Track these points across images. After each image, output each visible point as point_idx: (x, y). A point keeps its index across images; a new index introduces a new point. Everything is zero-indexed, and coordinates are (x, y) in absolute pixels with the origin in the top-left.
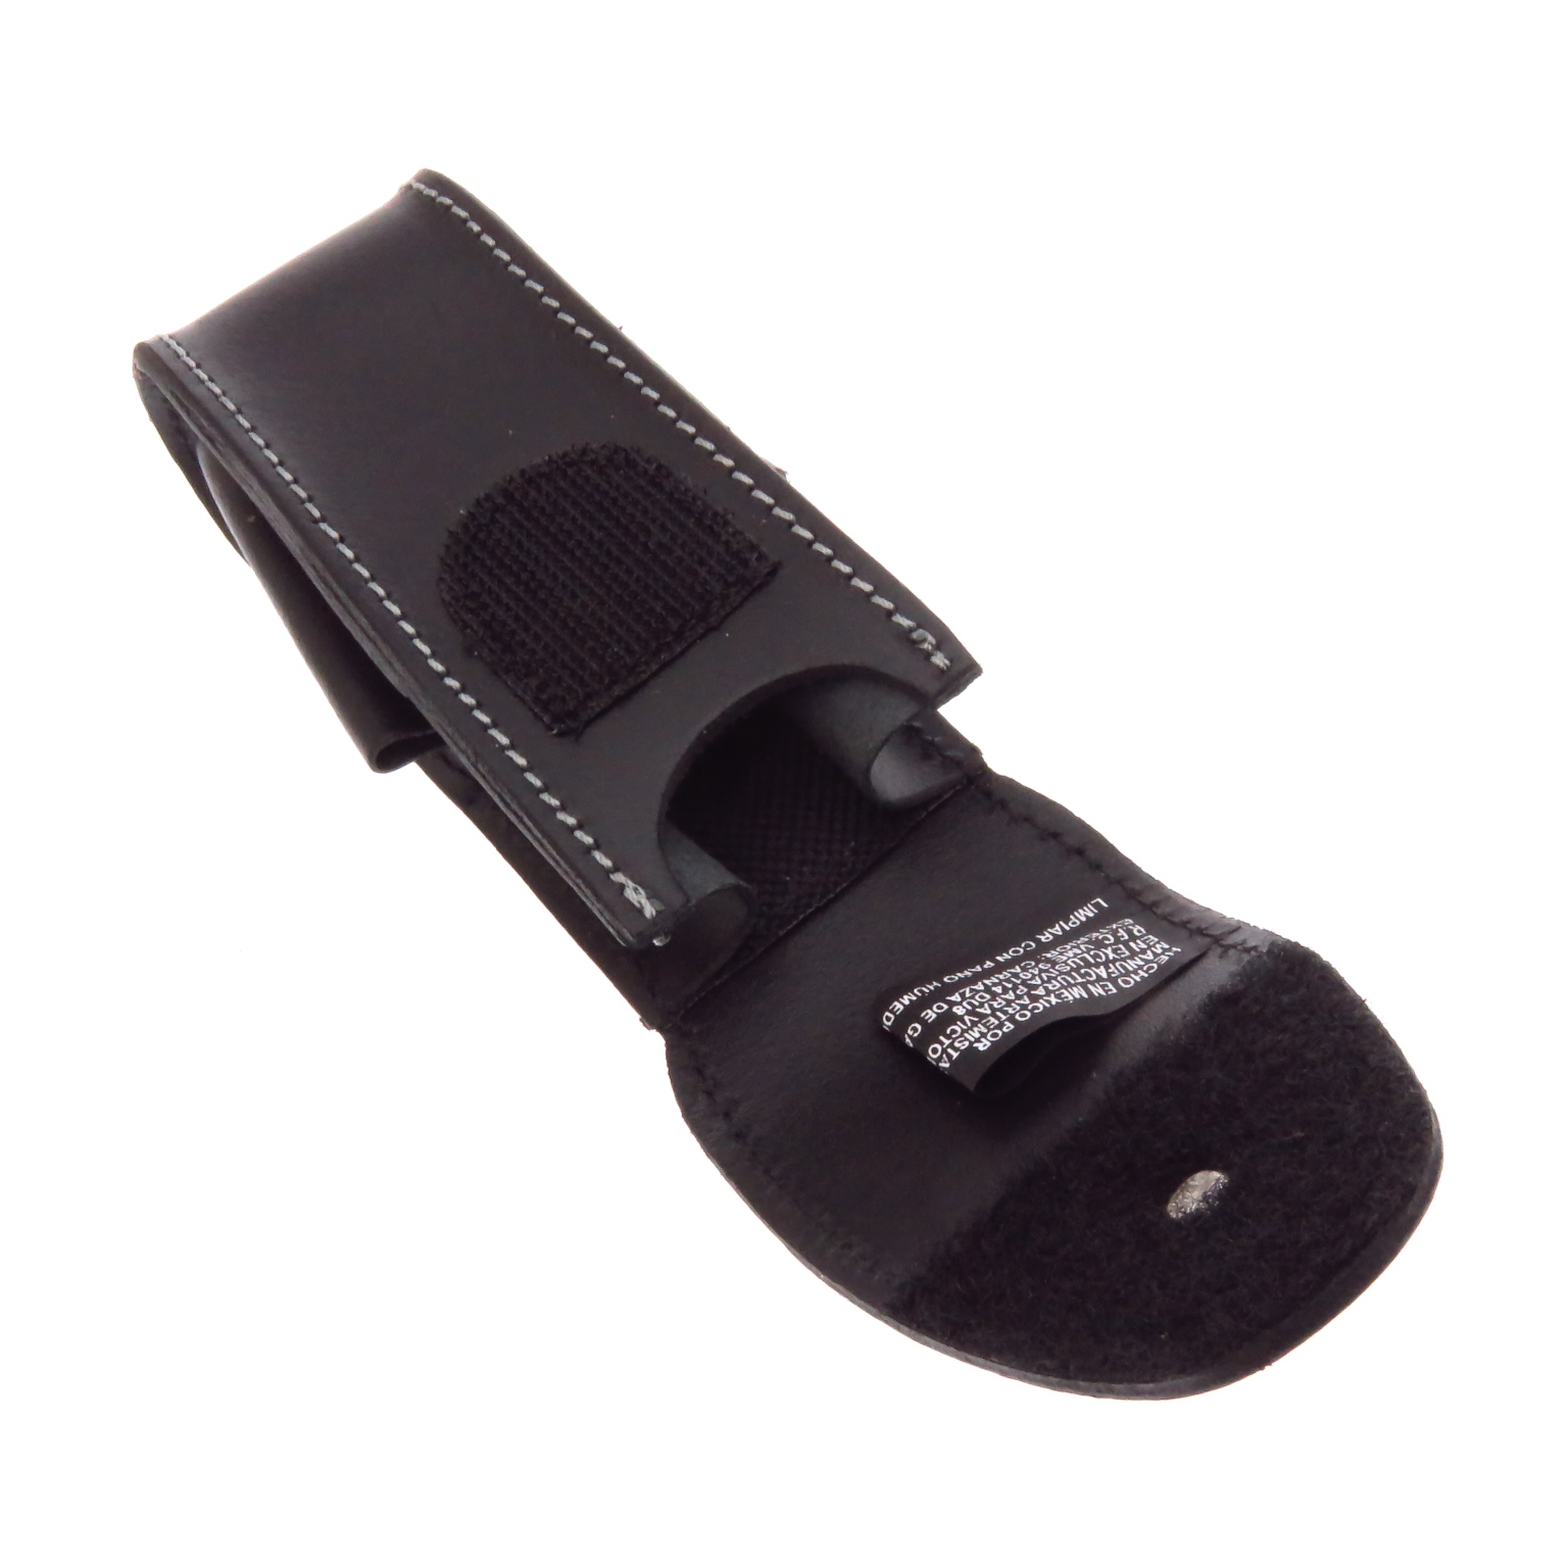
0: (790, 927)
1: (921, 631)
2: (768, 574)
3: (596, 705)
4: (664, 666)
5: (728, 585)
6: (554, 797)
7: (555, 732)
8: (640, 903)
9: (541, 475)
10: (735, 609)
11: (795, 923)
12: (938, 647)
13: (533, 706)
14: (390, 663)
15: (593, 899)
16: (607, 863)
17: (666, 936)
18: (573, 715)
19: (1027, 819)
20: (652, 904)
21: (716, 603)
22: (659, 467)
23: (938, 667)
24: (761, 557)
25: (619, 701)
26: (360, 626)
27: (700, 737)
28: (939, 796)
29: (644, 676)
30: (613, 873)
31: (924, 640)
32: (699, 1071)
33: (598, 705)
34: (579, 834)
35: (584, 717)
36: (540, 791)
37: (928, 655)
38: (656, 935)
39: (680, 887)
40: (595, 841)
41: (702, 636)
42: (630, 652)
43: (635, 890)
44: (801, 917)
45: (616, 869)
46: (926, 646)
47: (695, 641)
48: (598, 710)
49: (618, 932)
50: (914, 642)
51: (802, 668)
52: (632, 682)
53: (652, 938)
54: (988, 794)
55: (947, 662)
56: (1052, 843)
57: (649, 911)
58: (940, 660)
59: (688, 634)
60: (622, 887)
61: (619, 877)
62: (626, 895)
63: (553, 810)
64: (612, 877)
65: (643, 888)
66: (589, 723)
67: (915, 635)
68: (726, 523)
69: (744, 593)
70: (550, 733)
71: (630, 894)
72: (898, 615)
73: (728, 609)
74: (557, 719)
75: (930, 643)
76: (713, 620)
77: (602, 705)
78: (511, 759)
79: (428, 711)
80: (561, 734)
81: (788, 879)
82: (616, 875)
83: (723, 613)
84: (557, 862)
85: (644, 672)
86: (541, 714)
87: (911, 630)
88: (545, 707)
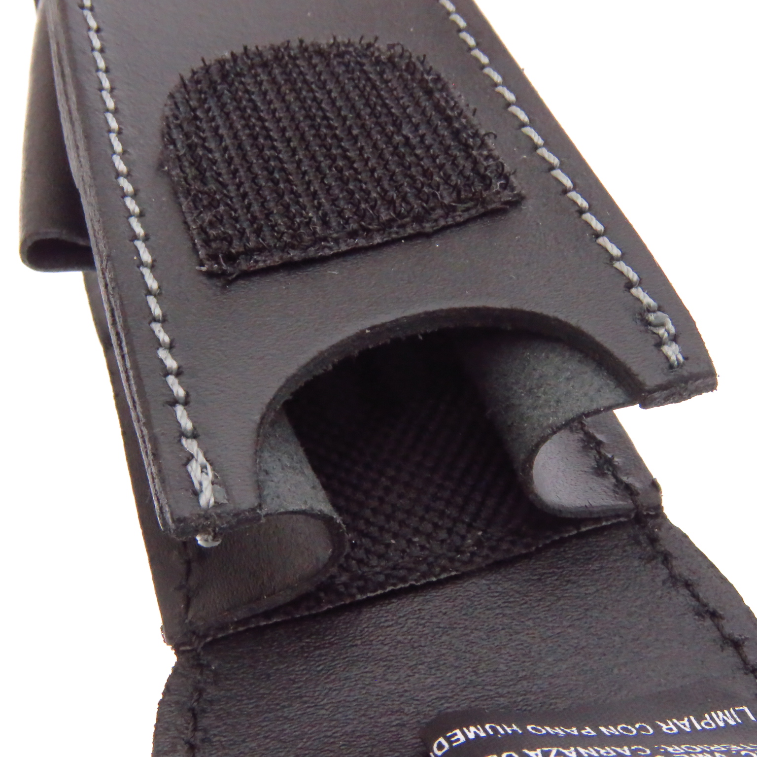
0: (372, 595)
1: (659, 314)
2: (507, 203)
3: (261, 261)
4: (355, 251)
5: (459, 200)
6: (166, 332)
7: (204, 269)
8: (201, 484)
9: (320, 52)
10: (458, 225)
11: (379, 592)
12: (674, 339)
13: (195, 236)
14: (77, 147)
15: (151, 457)
16: (187, 424)
17: (215, 538)
18: (231, 258)
19: (687, 585)
20: (214, 491)
21: (439, 212)
22: (438, 79)
23: (667, 358)
24: (506, 186)
25: (290, 266)
26: (69, 106)
27: (361, 336)
28: (598, 520)
29: (328, 252)
30: (187, 437)
31: (662, 325)
32: (195, 715)
33: (265, 261)
34: (171, 380)
35: (244, 265)
36: (155, 320)
37: (659, 343)
38: (203, 530)
39: (259, 487)
40: (187, 395)
41: (410, 238)
42: (325, 223)
43: (203, 468)
44: (390, 588)
45: (194, 436)
46: (661, 331)
47: (399, 240)
48: (261, 265)
49: (161, 508)
50: (648, 323)
51: (506, 305)
52: (312, 252)
53: (197, 531)
54: (653, 540)
55: (681, 358)
56: (708, 622)
57: (207, 498)
58: (673, 352)
59: (395, 229)
60: (190, 457)
61: (191, 446)
62: (189, 468)
63: (159, 344)
64: (184, 441)
65: (214, 470)
66: (246, 275)
67: (652, 317)
68: (483, 145)
69: (473, 212)
70: (198, 268)
71: (194, 469)
72: (640, 289)
73: (450, 221)
74: (213, 257)
75: (667, 331)
76: (428, 227)
77: (269, 262)
78: (143, 276)
79: (90, 204)
80: (210, 275)
81: (393, 542)
82: (189, 441)
83: (442, 223)
84: (134, 402)
85: (330, 248)
86: (199, 247)
87: (649, 310)
88: (207, 242)
